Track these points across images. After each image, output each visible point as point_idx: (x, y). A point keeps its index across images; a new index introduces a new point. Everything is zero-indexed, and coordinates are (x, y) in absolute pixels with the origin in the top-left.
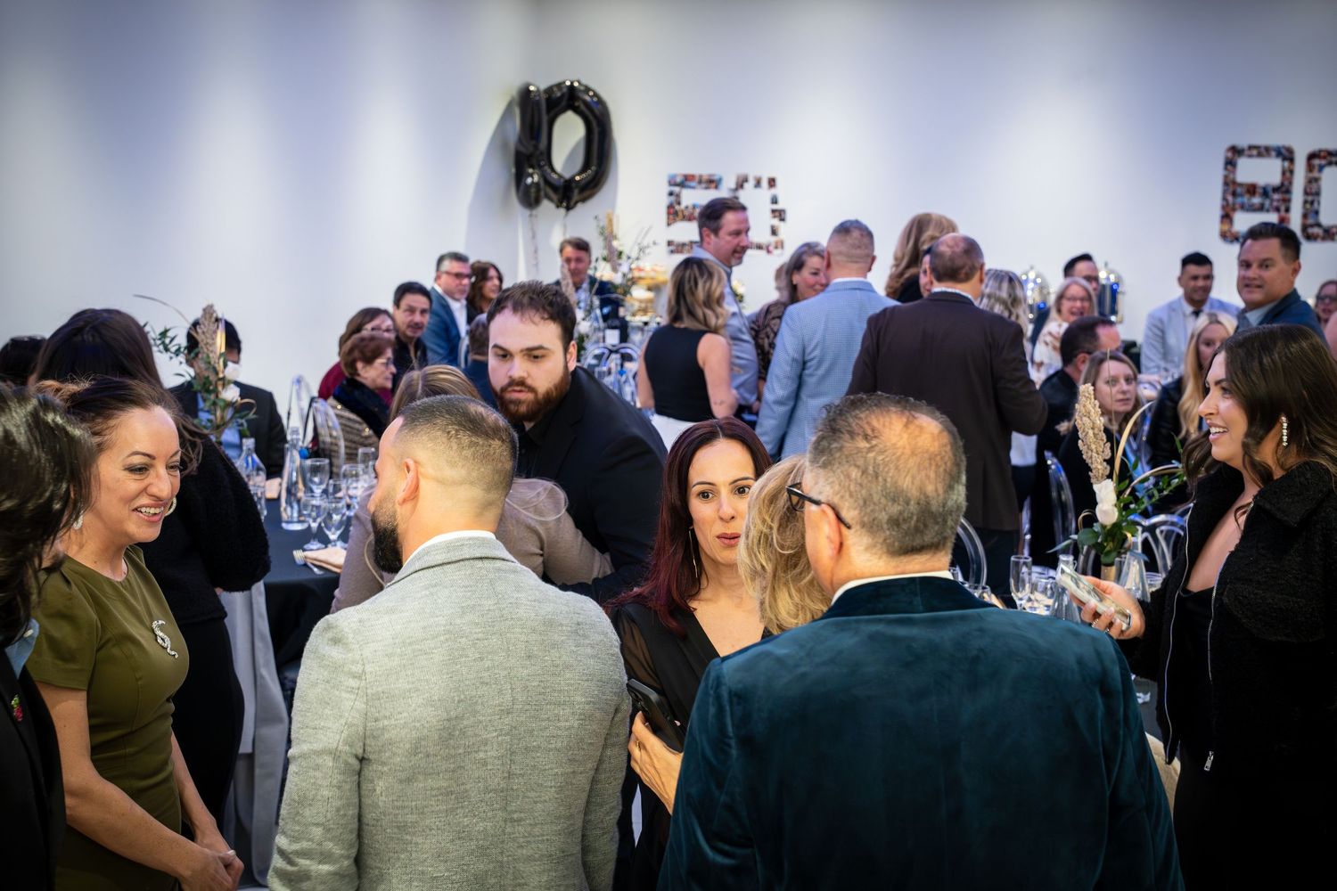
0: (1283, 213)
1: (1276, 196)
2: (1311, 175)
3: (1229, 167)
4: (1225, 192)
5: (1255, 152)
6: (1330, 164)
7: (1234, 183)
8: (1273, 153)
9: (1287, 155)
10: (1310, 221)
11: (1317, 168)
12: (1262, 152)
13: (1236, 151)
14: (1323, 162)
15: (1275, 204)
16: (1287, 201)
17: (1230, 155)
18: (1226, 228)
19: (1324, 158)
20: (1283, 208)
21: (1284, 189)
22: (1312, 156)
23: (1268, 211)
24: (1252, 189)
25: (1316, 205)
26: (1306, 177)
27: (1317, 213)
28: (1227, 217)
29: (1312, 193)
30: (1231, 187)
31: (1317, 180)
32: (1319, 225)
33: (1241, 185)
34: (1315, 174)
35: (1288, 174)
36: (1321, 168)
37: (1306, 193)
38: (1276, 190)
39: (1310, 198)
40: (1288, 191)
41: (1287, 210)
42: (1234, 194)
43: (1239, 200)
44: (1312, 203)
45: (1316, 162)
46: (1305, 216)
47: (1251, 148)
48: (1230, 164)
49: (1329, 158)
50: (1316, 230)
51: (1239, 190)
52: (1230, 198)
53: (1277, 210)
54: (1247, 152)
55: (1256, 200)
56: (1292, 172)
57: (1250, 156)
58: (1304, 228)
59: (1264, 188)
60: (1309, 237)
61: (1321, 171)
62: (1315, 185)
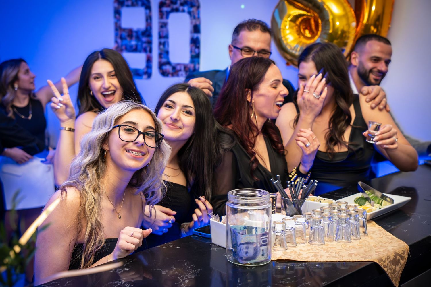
0: (148, 53)
1: (144, 39)
2: (162, 21)
3: (117, 16)
4: (116, 36)
6: (172, 10)
7: (121, 28)
8: (140, 4)
10: (164, 60)
11: (165, 14)
12: (134, 2)
14: (168, 9)
15: (144, 45)
16: (150, 43)
17: (116, 5)
19: (169, 6)
20: (148, 49)
21: (147, 33)
22: (162, 5)
23: (140, 52)
24: (130, 33)
25: (166, 46)
26: (160, 22)
27: (167, 53)
30: (119, 32)
31: (165, 25)
32: (169, 63)
33: (124, 30)
34: (164, 20)
35: (149, 19)
36: (168, 13)
37: (160, 37)
38: (143, 34)
39: (163, 40)
40: (150, 35)
41: (151, 51)
42: (121, 38)
43: (125, 42)
45: (165, 9)
46: (160, 55)
48: (117, 13)
49: (172, 6)
50: (167, 68)
51: (124, 34)
52: (119, 41)
53: (145, 50)
54: (126, 3)
55: (134, 43)
56: (151, 18)
57: (128, 6)
58: (161, 65)
59: (137, 32)
60: (164, 74)
61: (167, 17)
62: (164, 29)
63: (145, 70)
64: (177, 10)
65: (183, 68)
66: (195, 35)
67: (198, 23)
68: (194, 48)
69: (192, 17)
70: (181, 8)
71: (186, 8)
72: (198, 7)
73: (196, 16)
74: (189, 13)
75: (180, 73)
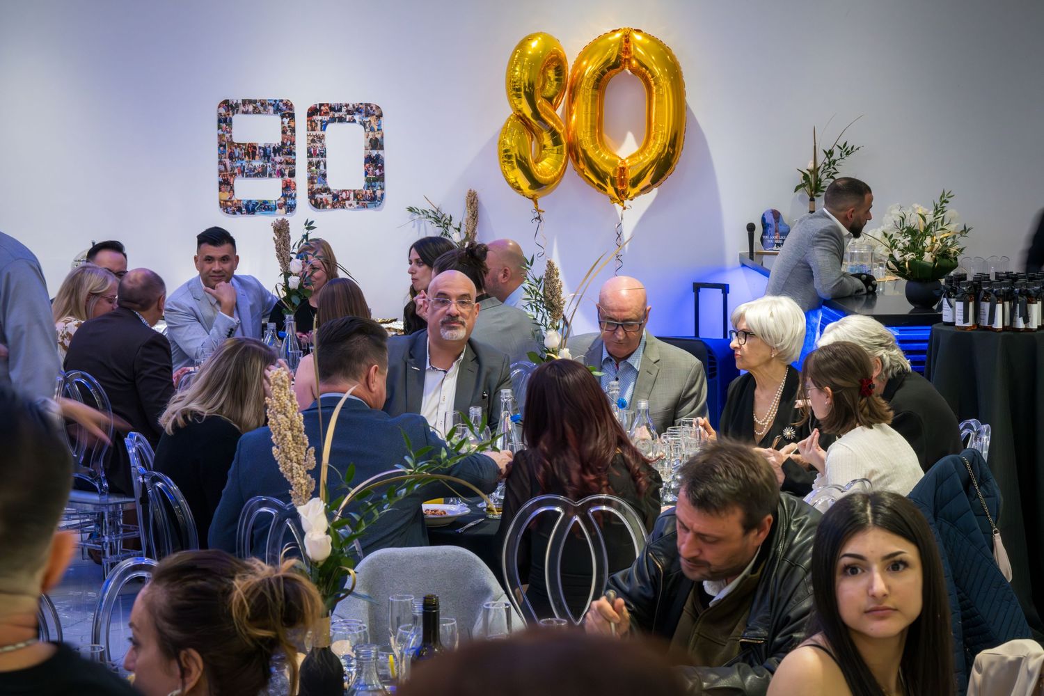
0: (287, 178)
1: (278, 159)
2: (314, 133)
3: (224, 125)
4: (221, 154)
5: (251, 108)
6: (333, 120)
7: (232, 143)
8: (271, 109)
9: (285, 110)
10: (318, 186)
11: (319, 123)
12: (258, 107)
13: (229, 106)
14: (326, 118)
15: (278, 167)
16: (291, 164)
17: (222, 111)
18: (226, 196)
19: (326, 113)
20: (287, 173)
21: (286, 149)
22: (313, 112)
23: (270, 176)
24: (251, 150)
25: (322, 167)
26: (309, 136)
27: (324, 176)
28: (225, 183)
29: (317, 155)
30: (227, 148)
31: (321, 138)
32: (327, 190)
33: (239, 146)
34: (319, 133)
35: (289, 131)
36: (324, 125)
37: (310, 155)
38: (277, 151)
39: (315, 160)
40: (291, 153)
41: (292, 174)
42: (231, 157)
43: (238, 164)
44: (318, 166)
45: (318, 118)
46: (311, 180)
47: (245, 102)
48: (224, 122)
49: (331, 114)
50: (324, 196)
51: (237, 152)
52: (227, 161)
53: (281, 174)
54: (241, 108)
55: (257, 163)
56: (293, 130)
57: (246, 113)
58: (312, 194)
59: (265, 149)
60: (318, 205)
61: (324, 128)
62: (319, 145)
63: (282, 201)
64: (341, 120)
65: (352, 196)
66: (374, 153)
67: (378, 136)
68: (371, 169)
69: (368, 130)
70: (348, 117)
71: (357, 117)
72: (380, 116)
73: (376, 128)
74: (363, 124)
75: (347, 203)
